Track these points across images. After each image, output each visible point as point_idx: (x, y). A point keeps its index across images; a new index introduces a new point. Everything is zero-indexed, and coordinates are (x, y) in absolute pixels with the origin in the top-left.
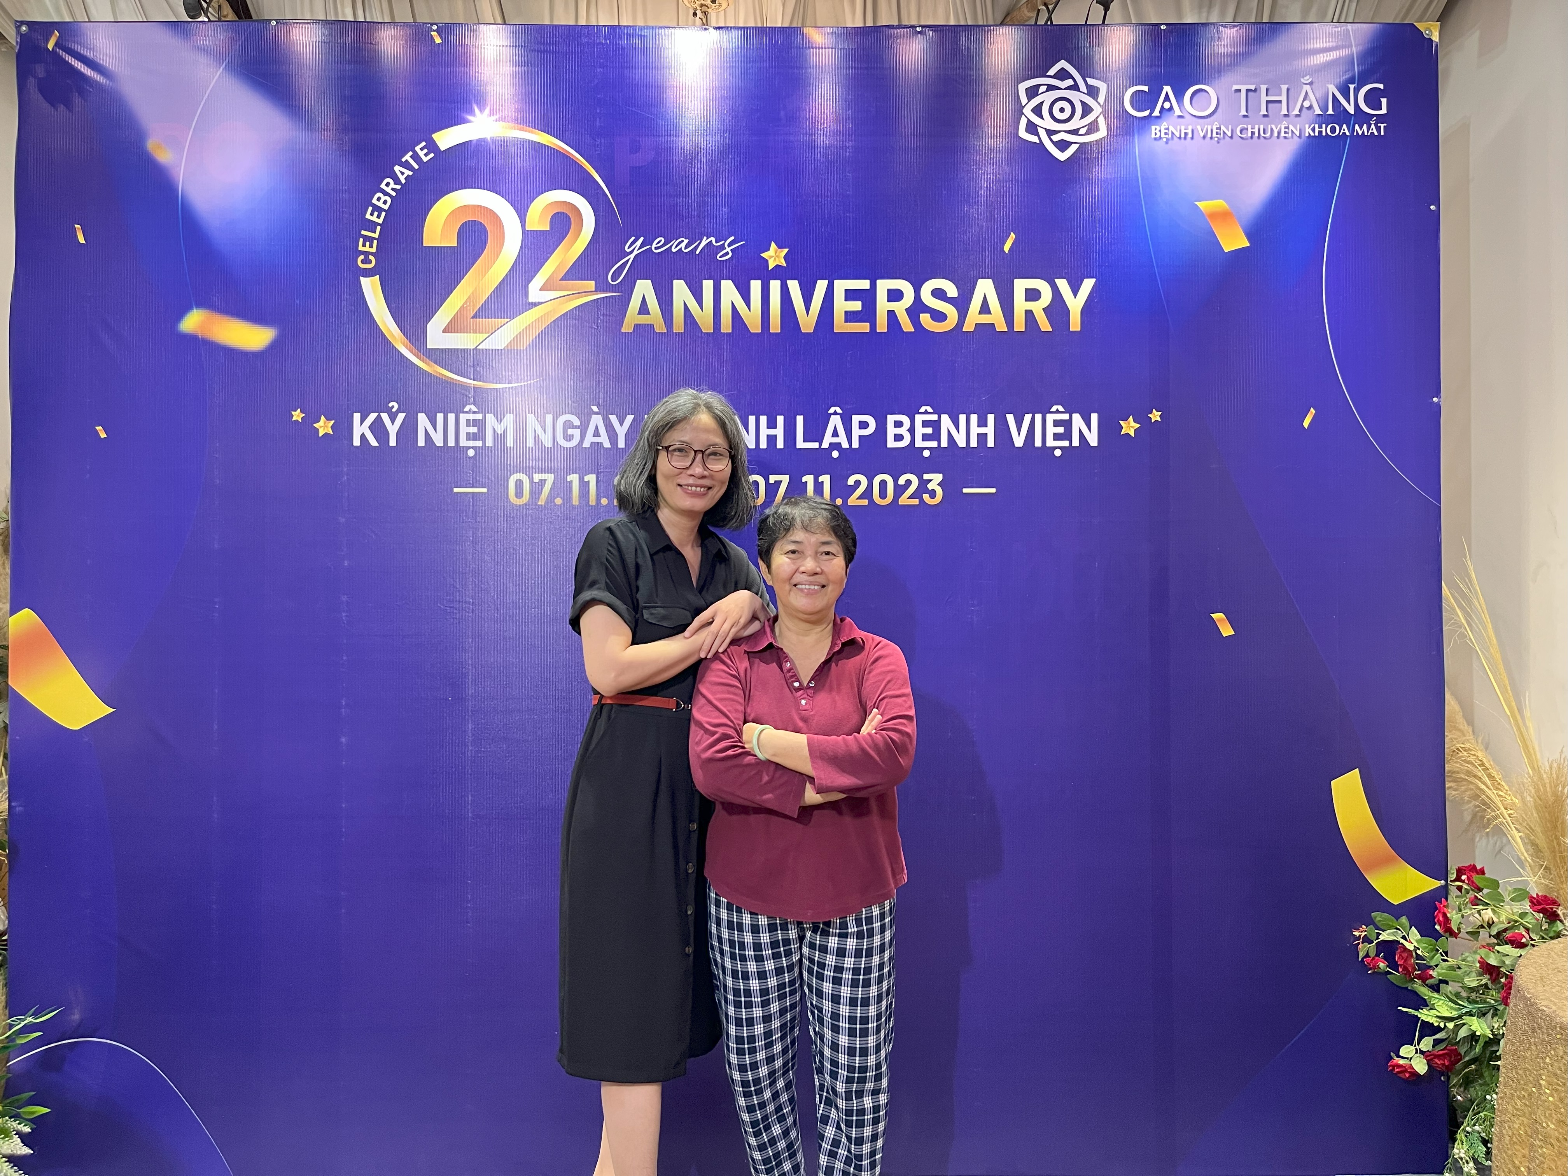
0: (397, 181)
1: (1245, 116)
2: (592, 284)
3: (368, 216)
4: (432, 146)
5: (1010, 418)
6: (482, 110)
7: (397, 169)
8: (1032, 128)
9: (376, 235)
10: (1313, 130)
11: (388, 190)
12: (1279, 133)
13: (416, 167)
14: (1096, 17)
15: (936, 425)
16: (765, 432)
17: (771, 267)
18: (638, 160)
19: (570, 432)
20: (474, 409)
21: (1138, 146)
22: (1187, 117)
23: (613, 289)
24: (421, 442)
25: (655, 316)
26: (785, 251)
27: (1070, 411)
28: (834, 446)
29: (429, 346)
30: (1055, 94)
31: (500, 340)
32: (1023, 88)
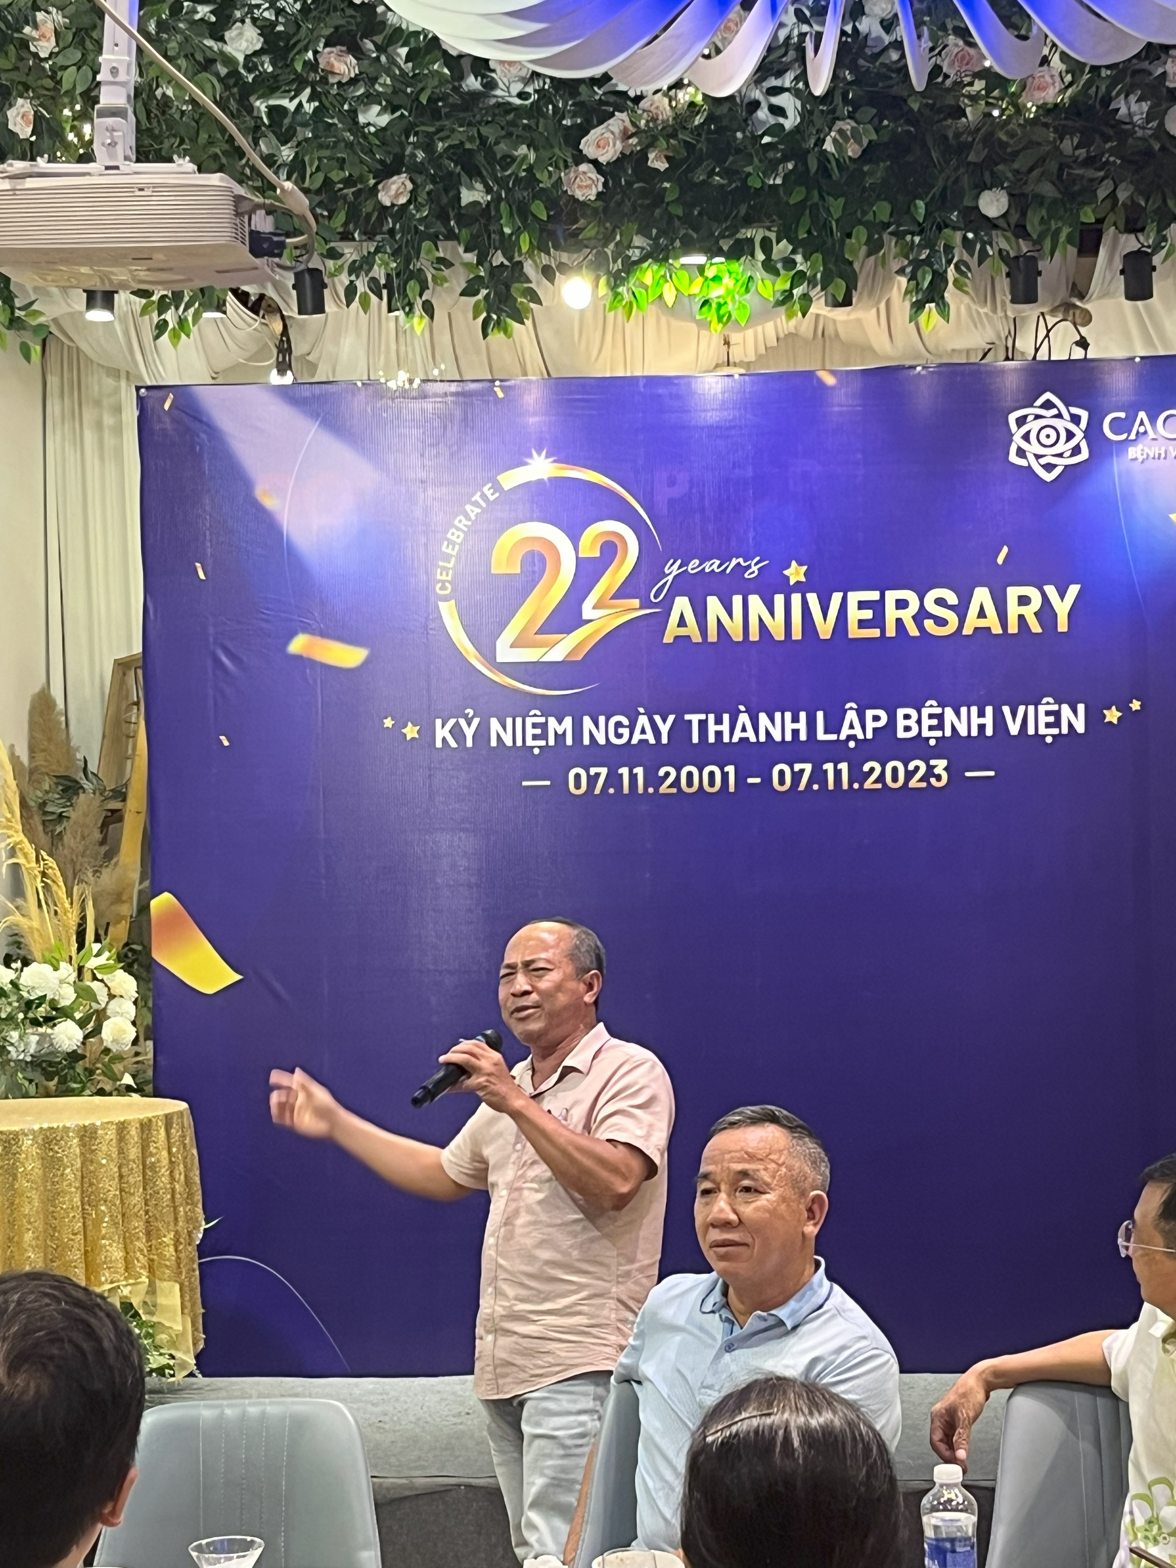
0: (468, 517)
2: (636, 602)
3: (444, 549)
4: (497, 487)
5: (1006, 710)
6: (539, 454)
7: (468, 508)
8: (1021, 453)
9: (451, 565)
11: (461, 526)
13: (484, 505)
14: (1078, 353)
15: (940, 717)
16: (790, 726)
17: (792, 582)
18: (676, 492)
19: (621, 730)
20: (538, 713)
21: (1117, 466)
22: (1161, 440)
23: (656, 605)
24: (494, 743)
25: (692, 629)
26: (805, 568)
27: (1059, 702)
28: (850, 737)
29: (499, 659)
30: (1041, 422)
31: (557, 654)
32: (1012, 418)
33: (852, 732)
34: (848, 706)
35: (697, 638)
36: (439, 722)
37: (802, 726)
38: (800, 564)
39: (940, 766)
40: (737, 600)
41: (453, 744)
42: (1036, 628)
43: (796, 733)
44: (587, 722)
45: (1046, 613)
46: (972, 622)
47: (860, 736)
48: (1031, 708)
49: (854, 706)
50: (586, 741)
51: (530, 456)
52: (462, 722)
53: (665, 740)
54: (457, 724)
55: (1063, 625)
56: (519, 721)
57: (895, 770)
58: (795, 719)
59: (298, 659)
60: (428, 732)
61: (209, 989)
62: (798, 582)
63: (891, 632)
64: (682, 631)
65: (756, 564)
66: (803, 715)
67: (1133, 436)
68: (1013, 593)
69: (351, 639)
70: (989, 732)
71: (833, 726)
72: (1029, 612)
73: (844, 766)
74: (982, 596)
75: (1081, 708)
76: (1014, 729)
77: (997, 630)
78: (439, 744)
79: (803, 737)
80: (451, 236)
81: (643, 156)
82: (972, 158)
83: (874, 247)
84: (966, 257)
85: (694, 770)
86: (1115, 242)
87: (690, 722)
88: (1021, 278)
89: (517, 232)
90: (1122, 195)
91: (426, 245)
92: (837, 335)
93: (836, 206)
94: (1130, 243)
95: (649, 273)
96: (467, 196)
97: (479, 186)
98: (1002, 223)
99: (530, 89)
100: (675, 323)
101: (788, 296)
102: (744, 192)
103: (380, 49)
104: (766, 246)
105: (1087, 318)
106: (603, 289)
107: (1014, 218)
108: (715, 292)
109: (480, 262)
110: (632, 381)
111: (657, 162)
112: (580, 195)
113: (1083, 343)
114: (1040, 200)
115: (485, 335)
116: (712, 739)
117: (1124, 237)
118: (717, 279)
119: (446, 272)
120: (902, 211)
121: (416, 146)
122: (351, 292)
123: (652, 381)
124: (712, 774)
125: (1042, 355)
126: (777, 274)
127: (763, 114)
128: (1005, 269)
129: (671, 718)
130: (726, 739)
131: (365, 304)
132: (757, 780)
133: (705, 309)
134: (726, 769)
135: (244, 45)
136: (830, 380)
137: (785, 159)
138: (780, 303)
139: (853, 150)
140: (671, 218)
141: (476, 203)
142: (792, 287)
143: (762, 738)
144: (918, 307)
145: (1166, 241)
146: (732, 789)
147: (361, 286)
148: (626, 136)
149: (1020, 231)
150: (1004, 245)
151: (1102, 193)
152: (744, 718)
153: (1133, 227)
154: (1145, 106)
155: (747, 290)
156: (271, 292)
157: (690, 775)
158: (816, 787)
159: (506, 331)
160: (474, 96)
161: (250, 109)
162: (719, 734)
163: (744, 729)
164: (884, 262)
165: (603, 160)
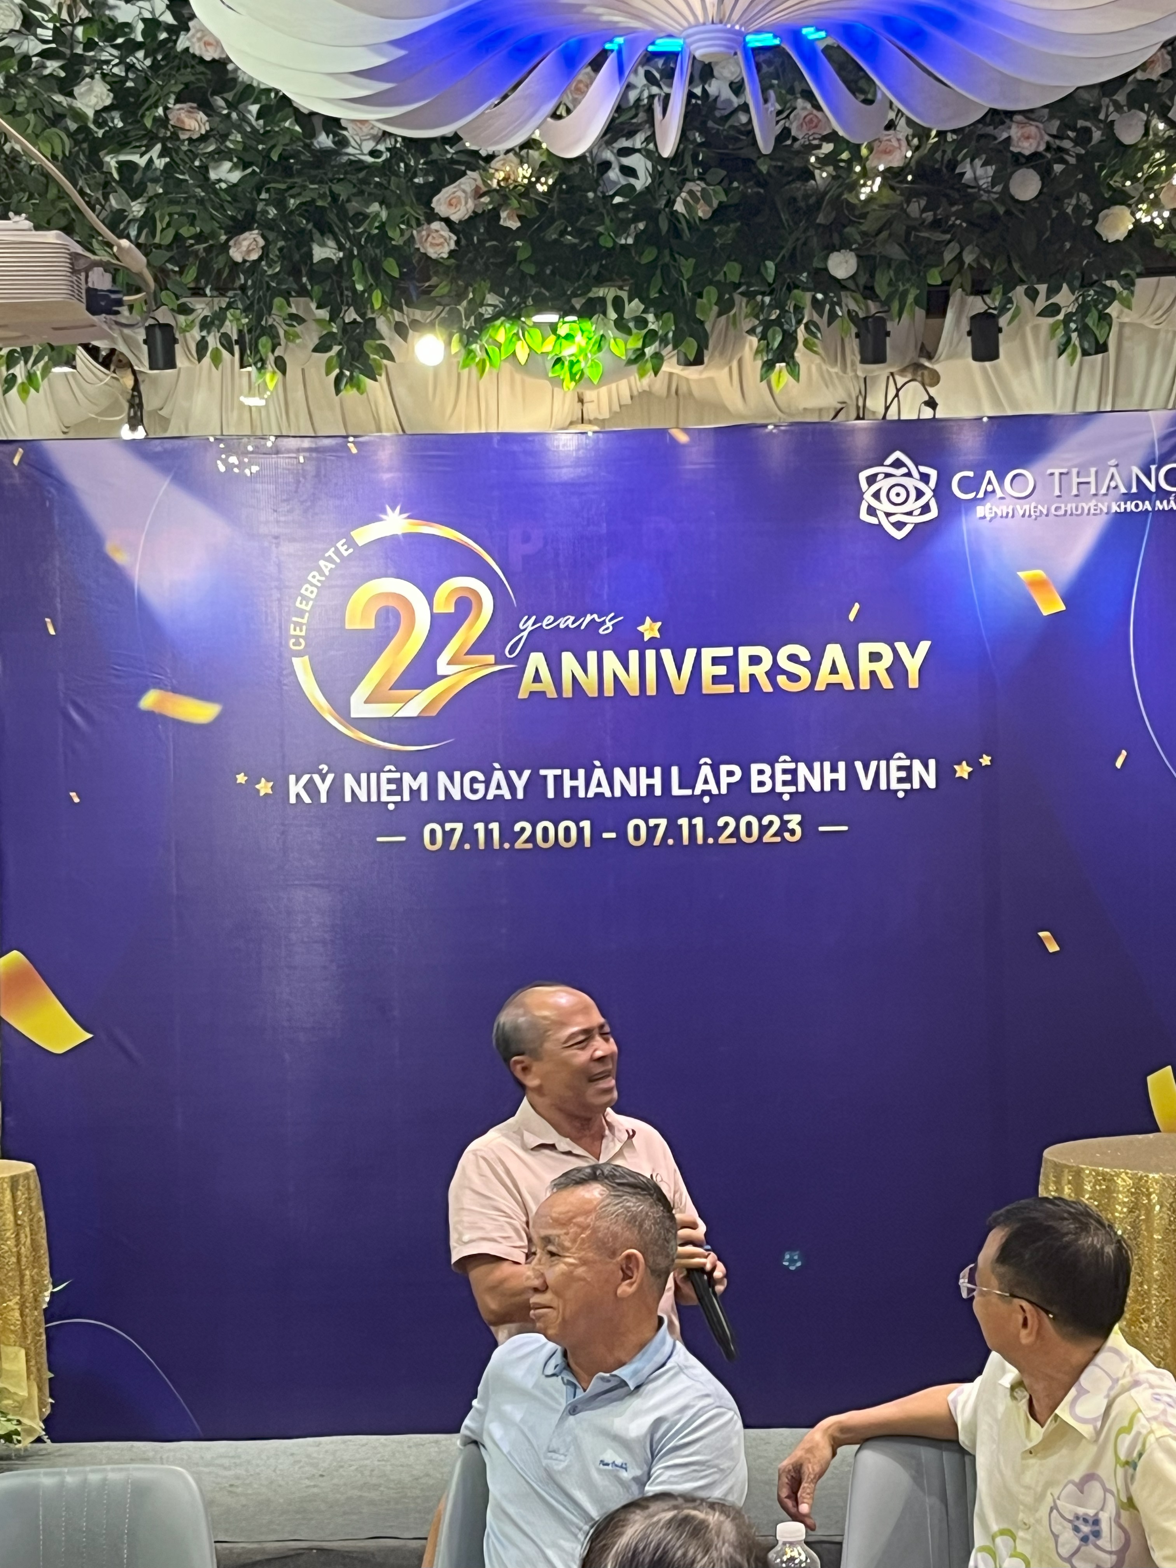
0: (321, 573)
1: (1059, 496)
2: (491, 658)
3: (298, 604)
4: (351, 543)
5: (859, 765)
6: (393, 509)
7: (322, 563)
8: (872, 511)
9: (305, 621)
10: (1119, 506)
11: (315, 581)
12: (1089, 510)
13: (338, 560)
14: (927, 413)
15: (794, 772)
16: (644, 781)
17: (646, 638)
18: (529, 549)
19: (476, 786)
20: (393, 768)
21: (966, 525)
22: (1008, 499)
23: (510, 661)
24: (348, 798)
25: (547, 684)
26: (659, 624)
27: (910, 757)
28: (705, 793)
29: (353, 715)
30: (892, 481)
31: (412, 709)
32: (863, 476)
33: (706, 787)
34: (702, 761)
35: (552, 693)
36: (292, 778)
37: (657, 781)
38: (654, 620)
39: (794, 820)
40: (592, 656)
41: (307, 800)
42: (887, 683)
43: (651, 788)
44: (442, 777)
45: (897, 669)
46: (824, 678)
47: (715, 791)
48: (883, 764)
49: (709, 761)
50: (442, 797)
51: (384, 512)
52: (317, 778)
53: (520, 795)
54: (311, 780)
55: (913, 682)
56: (373, 776)
57: (749, 825)
58: (650, 775)
59: (151, 716)
60: (281, 788)
61: (59, 1049)
62: (652, 639)
63: (744, 687)
64: (537, 687)
65: (610, 620)
66: (658, 771)
67: (981, 495)
68: (865, 649)
69: (203, 695)
70: (842, 787)
71: (687, 781)
72: (880, 668)
73: (698, 821)
74: (834, 652)
75: (932, 763)
76: (866, 784)
77: (849, 686)
78: (293, 800)
79: (658, 792)
80: (303, 292)
81: (494, 215)
82: (821, 219)
83: (725, 307)
84: (816, 317)
85: (551, 827)
86: (963, 303)
87: (545, 777)
88: (870, 338)
89: (369, 289)
90: (968, 258)
91: (278, 301)
92: (690, 393)
93: (687, 266)
94: (977, 305)
95: (502, 330)
96: (320, 253)
97: (331, 243)
98: (851, 285)
99: (381, 147)
100: (529, 380)
101: (639, 355)
102: (595, 251)
103: (231, 105)
104: (618, 305)
105: (935, 378)
106: (455, 347)
107: (862, 280)
108: (568, 351)
109: (332, 319)
110: (486, 437)
111: (509, 221)
112: (432, 253)
113: (931, 403)
114: (888, 262)
115: (338, 391)
116: (567, 794)
117: (971, 299)
118: (569, 337)
119: (299, 329)
120: (752, 272)
121: (268, 202)
122: (202, 346)
123: (506, 438)
124: (567, 830)
125: (892, 415)
126: (629, 332)
127: (614, 174)
128: (854, 330)
129: (527, 773)
130: (581, 794)
131: (216, 359)
132: (613, 835)
133: (558, 367)
134: (582, 824)
135: (93, 101)
136: (682, 438)
137: (636, 219)
138: (631, 362)
139: (703, 211)
140: (523, 276)
141: (328, 260)
142: (644, 346)
143: (618, 793)
144: (769, 366)
145: (1012, 303)
146: (587, 844)
147: (213, 341)
148: (478, 194)
149: (869, 292)
150: (853, 306)
151: (948, 256)
152: (599, 773)
153: (979, 290)
154: (990, 170)
155: (600, 348)
156: (122, 348)
157: (545, 830)
158: (670, 842)
159: (358, 387)
160: (326, 153)
161: (100, 164)
162: (574, 790)
163: (599, 785)
164: (734, 321)
165: (455, 218)
